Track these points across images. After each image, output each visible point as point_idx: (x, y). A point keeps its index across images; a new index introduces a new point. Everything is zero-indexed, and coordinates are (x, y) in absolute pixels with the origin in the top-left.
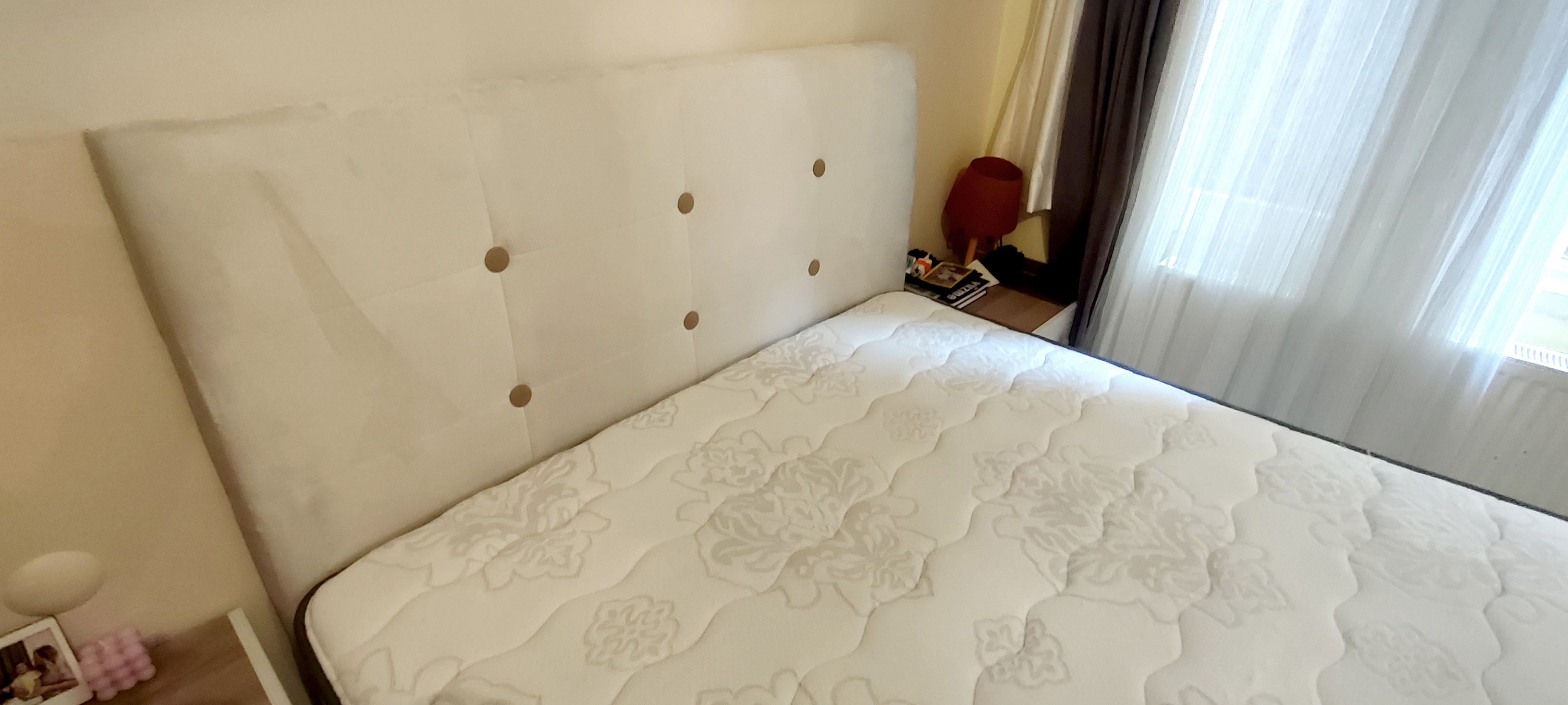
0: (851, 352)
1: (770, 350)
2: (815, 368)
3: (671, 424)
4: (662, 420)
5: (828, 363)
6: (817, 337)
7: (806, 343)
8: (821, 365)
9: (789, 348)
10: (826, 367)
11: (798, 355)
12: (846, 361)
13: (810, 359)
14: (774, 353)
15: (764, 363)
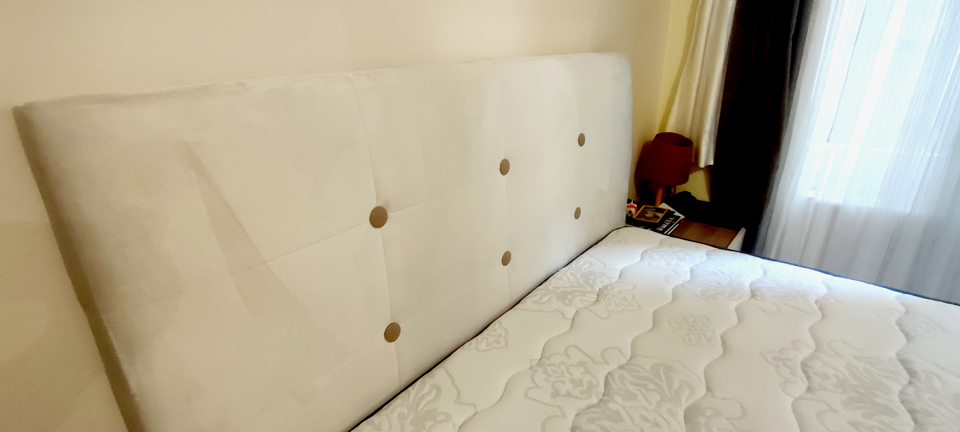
0: (618, 275)
1: (558, 277)
2: (597, 289)
3: (506, 345)
4: (498, 342)
5: (605, 284)
6: (587, 265)
7: (582, 270)
8: (601, 286)
9: (571, 274)
10: (605, 287)
11: (581, 280)
12: (617, 282)
13: (590, 281)
14: (561, 279)
15: (558, 288)
